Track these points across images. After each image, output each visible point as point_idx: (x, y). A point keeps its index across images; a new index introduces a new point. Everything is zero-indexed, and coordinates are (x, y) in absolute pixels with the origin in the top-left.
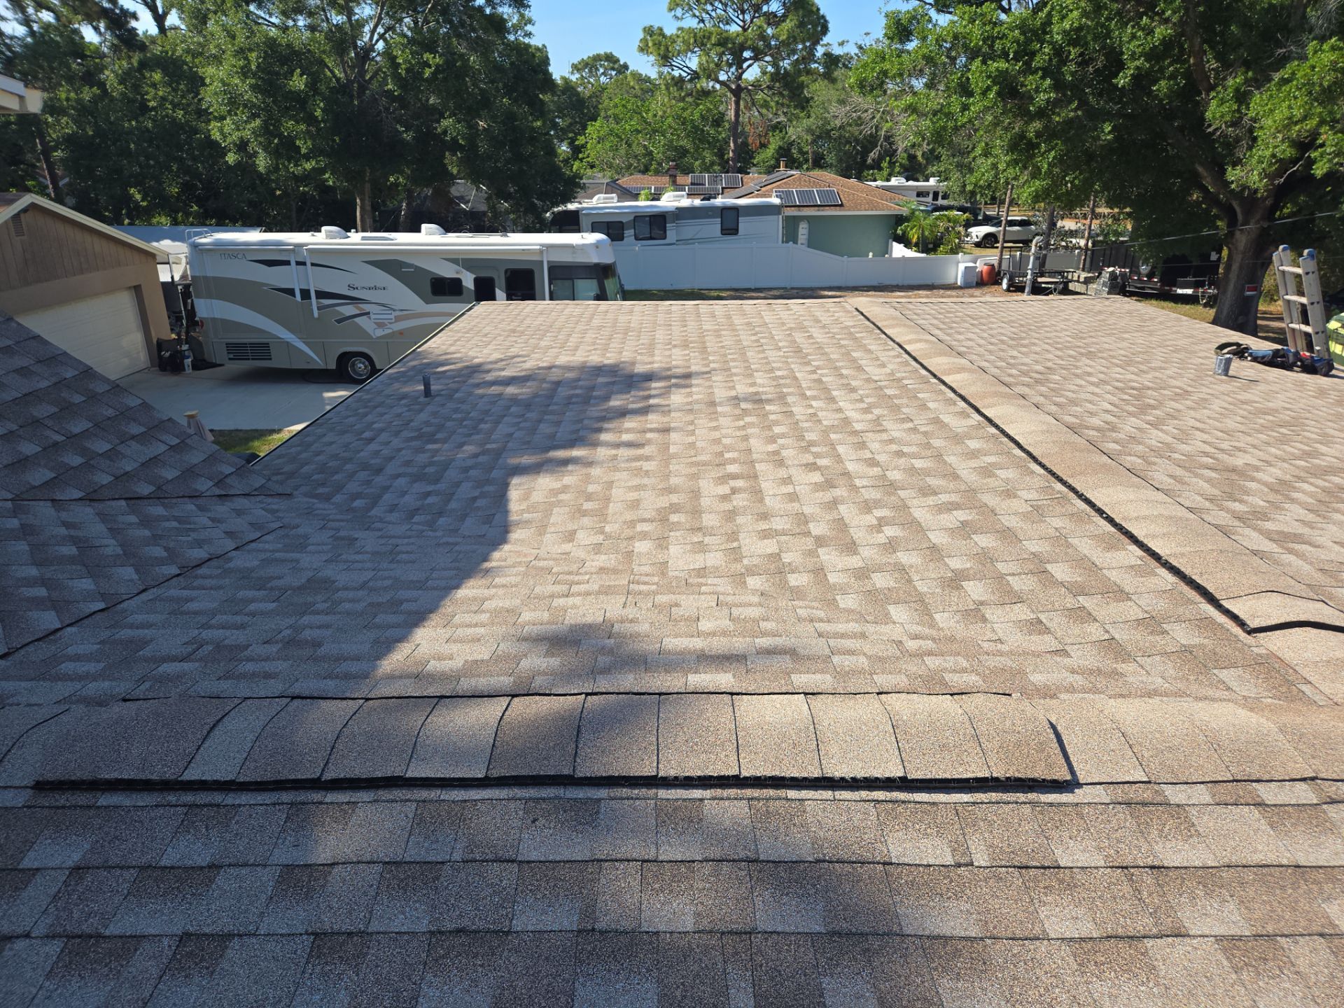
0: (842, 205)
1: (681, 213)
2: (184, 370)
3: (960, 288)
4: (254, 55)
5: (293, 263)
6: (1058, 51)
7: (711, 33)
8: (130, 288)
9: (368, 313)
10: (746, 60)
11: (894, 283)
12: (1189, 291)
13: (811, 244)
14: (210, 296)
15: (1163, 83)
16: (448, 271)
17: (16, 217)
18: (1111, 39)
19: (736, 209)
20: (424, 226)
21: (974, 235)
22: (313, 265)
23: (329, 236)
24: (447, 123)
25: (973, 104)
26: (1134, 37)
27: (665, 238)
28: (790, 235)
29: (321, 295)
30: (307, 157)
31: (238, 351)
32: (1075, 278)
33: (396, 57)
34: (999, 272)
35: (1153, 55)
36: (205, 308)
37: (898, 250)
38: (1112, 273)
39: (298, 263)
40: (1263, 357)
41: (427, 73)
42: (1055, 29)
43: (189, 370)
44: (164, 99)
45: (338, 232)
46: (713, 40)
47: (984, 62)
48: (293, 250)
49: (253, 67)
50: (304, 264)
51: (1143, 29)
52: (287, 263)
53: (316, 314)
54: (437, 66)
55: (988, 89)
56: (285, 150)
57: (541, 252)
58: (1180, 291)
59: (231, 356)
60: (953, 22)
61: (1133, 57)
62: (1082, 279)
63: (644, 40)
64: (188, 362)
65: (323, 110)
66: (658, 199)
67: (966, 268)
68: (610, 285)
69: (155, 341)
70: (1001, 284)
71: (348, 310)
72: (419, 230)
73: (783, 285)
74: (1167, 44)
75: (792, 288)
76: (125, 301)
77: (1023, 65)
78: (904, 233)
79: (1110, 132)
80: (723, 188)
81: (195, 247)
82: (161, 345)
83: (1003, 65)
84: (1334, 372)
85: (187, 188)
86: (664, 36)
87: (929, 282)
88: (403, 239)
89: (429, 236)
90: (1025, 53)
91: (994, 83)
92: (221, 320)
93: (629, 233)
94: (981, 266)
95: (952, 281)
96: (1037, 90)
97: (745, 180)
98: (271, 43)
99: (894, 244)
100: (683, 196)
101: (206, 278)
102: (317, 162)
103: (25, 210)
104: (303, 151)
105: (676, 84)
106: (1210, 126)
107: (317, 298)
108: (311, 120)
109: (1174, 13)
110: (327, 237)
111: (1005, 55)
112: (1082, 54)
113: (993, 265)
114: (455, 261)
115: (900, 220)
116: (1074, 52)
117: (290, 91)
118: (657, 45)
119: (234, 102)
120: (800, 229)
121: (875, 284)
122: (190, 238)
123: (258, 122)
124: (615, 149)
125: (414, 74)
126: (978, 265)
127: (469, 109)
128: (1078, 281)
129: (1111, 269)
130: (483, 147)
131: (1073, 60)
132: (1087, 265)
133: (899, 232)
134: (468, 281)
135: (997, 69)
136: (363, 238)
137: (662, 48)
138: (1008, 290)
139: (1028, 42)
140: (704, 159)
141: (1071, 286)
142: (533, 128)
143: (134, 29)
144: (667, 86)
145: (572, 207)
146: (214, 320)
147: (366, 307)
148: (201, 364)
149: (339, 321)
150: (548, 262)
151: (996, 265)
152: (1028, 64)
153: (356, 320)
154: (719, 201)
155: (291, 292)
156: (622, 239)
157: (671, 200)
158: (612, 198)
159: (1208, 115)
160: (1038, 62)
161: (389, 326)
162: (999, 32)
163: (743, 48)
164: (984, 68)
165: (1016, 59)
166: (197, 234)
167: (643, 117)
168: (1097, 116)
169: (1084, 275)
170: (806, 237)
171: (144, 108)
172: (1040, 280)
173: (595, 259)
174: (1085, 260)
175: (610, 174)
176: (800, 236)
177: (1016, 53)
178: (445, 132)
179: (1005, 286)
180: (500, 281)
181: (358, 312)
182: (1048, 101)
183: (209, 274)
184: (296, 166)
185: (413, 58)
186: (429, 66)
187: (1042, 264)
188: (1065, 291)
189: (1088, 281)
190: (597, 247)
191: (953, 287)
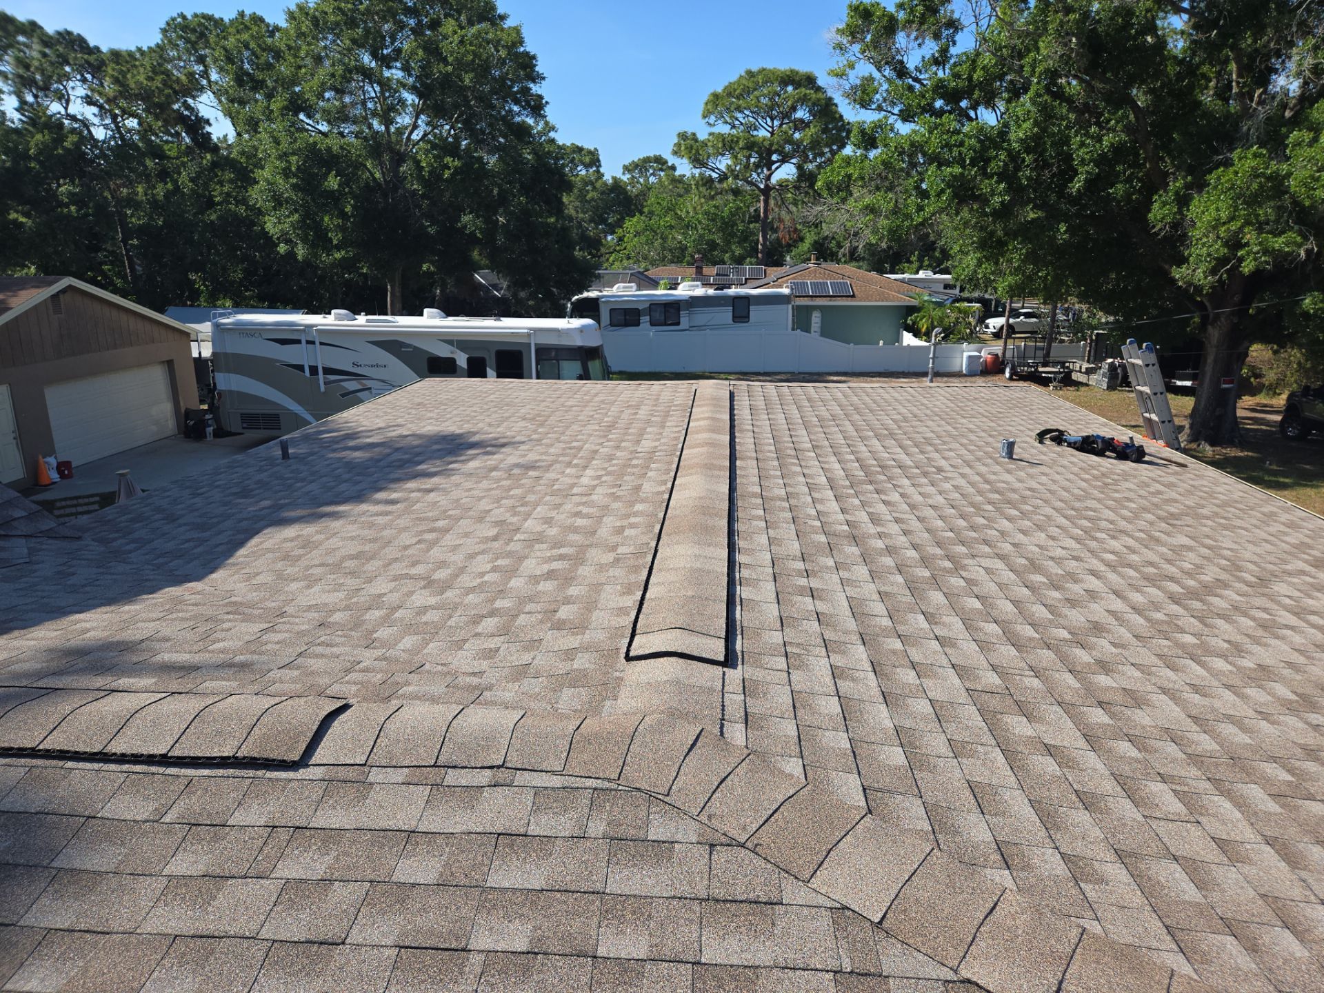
0: (853, 296)
1: (694, 302)
2: (206, 437)
3: (965, 376)
4: (295, 158)
5: (304, 342)
6: (1014, 157)
7: (738, 138)
8: (163, 362)
9: (370, 388)
10: (775, 162)
11: (900, 370)
12: (1188, 383)
13: (824, 333)
14: (229, 371)
15: (1119, 186)
16: (444, 352)
17: (55, 297)
18: (1069, 146)
19: (747, 299)
20: (426, 311)
21: (991, 326)
22: (321, 344)
23: (338, 318)
24: (466, 218)
25: (928, 205)
26: (1082, 144)
27: (678, 324)
28: (801, 323)
29: (328, 371)
30: (338, 248)
31: (251, 421)
32: (1078, 369)
33: (420, 161)
34: (1003, 361)
35: (1101, 161)
36: (225, 381)
37: (908, 339)
38: (1111, 365)
39: (308, 342)
40: (1075, 443)
41: (447, 174)
42: (1012, 136)
43: (210, 438)
44: (228, 194)
45: (346, 315)
46: (741, 144)
47: (939, 167)
48: (304, 330)
49: (293, 169)
50: (313, 343)
51: (1092, 137)
52: (299, 342)
53: (322, 388)
54: (456, 168)
55: (943, 191)
56: (319, 240)
57: (529, 335)
58: (1179, 383)
59: (245, 425)
60: (914, 131)
61: (1083, 161)
62: (1083, 370)
63: (678, 145)
64: (210, 430)
65: (353, 207)
66: (675, 289)
67: (970, 357)
68: (594, 366)
69: (183, 411)
70: (1004, 373)
71: (351, 385)
72: (421, 314)
73: (791, 370)
74: (1118, 149)
75: (800, 373)
76: (157, 375)
77: (979, 170)
78: (914, 323)
79: (1066, 232)
80: (746, 279)
81: (217, 326)
82: (188, 414)
83: (957, 170)
84: (1147, 458)
85: (248, 273)
86: (696, 140)
88: (406, 322)
89: (431, 320)
90: (981, 159)
91: (948, 186)
92: (238, 392)
93: (645, 319)
94: (985, 354)
95: (957, 369)
96: (993, 194)
97: (768, 272)
98: (313, 149)
99: (905, 333)
100: (697, 286)
101: (226, 354)
102: (346, 253)
103: (63, 291)
104: (335, 242)
105: (704, 185)
106: (1154, 227)
107: (324, 374)
108: (343, 215)
109: (1117, 122)
110: (336, 319)
111: (960, 161)
112: (1036, 160)
113: (997, 355)
114: (450, 342)
115: (911, 310)
116: (1028, 159)
117: (325, 191)
118: (691, 148)
119: (278, 201)
120: (813, 318)
121: (882, 370)
122: (215, 317)
123: (296, 216)
124: (650, 243)
125: (436, 175)
126: (982, 354)
127: (487, 209)
128: (1080, 372)
129: (1110, 360)
130: (500, 240)
131: (1028, 166)
132: (1092, 359)
133: (909, 322)
134: (462, 360)
135: (951, 173)
136: (368, 321)
137: (694, 152)
138: (1011, 379)
139: (984, 149)
140: (733, 252)
141: (1075, 376)
142: (547, 224)
143: (209, 134)
144: (697, 185)
145: (593, 294)
146: (231, 392)
147: (368, 383)
148: (220, 433)
149: (343, 395)
150: (536, 344)
151: (1000, 354)
152: (984, 169)
153: (358, 394)
154: (732, 291)
155: (300, 368)
156: (638, 324)
157: (687, 289)
158: (631, 287)
159: (1151, 216)
160: (994, 167)
162: (956, 141)
163: (770, 153)
164: (939, 172)
165: (973, 164)
166: (222, 315)
167: (676, 214)
168: (1054, 215)
169: (1085, 365)
170: (819, 325)
171: (211, 204)
172: (1041, 369)
173: (578, 342)
174: (1090, 351)
175: (644, 265)
176: (813, 325)
177: (971, 159)
178: (465, 227)
179: (1007, 375)
180: (491, 360)
181: (361, 387)
182: (1002, 203)
183: (229, 351)
184: (328, 255)
185: (435, 161)
186: (449, 169)
187: (1048, 355)
188: (1066, 380)
189: (1089, 372)
190: (581, 331)
191: (959, 375)
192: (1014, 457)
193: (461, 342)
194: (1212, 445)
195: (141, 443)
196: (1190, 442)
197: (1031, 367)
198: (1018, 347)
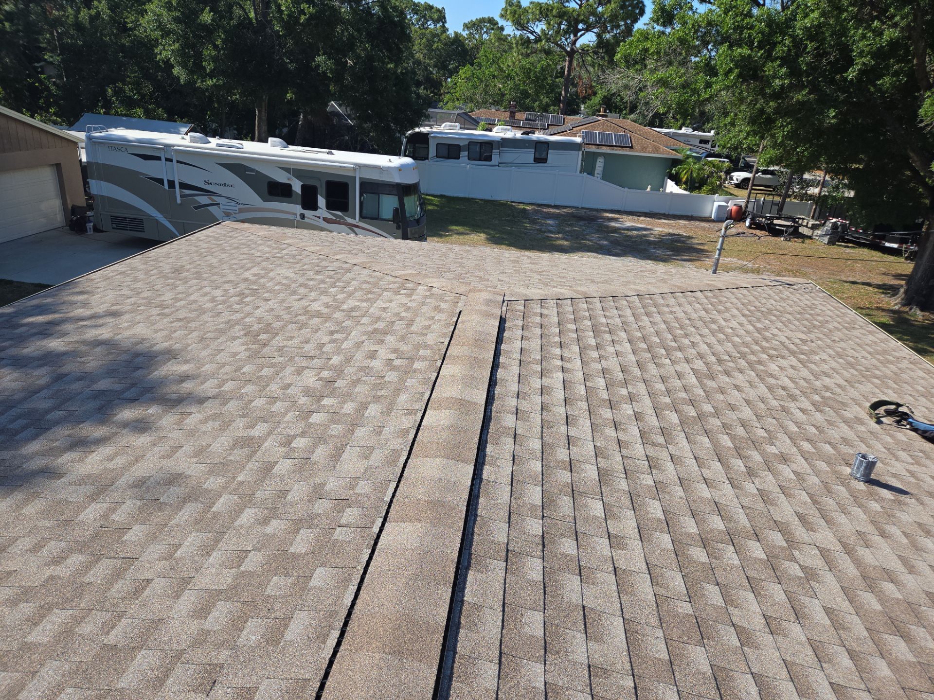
0: (631, 147)
1: (505, 143)
2: (87, 231)
3: (713, 221)
5: (163, 159)
6: (797, 43)
7: (553, 8)
8: (53, 165)
9: (218, 204)
10: (581, 30)
11: (662, 212)
12: (895, 246)
13: (605, 177)
14: (101, 179)
15: (887, 79)
16: (282, 177)
18: (846, 37)
19: (547, 144)
20: (270, 139)
21: (734, 178)
22: (178, 162)
23: (193, 140)
24: (320, 59)
25: (716, 82)
26: (864, 37)
27: (490, 160)
28: (588, 167)
29: (183, 186)
30: (211, 75)
31: (120, 222)
32: (805, 224)
34: (745, 212)
35: (879, 54)
36: (98, 187)
37: (671, 187)
38: (835, 224)
39: (167, 160)
41: (303, 18)
42: (798, 25)
43: (90, 232)
45: (200, 138)
46: (555, 12)
47: (730, 47)
48: (163, 149)
50: (171, 160)
51: (874, 31)
52: (159, 158)
53: (179, 200)
54: (311, 14)
55: (731, 71)
56: (196, 69)
57: (354, 169)
58: (887, 244)
59: (115, 226)
60: (711, 11)
61: (861, 54)
62: (810, 225)
63: (505, 10)
64: (90, 225)
65: (223, 40)
66: (490, 130)
67: (719, 206)
68: (410, 200)
69: (70, 207)
70: (745, 222)
71: (203, 200)
72: (266, 142)
73: (576, 205)
74: (894, 44)
75: (582, 208)
76: (47, 176)
77: (765, 52)
78: (677, 173)
79: (834, 117)
80: (549, 125)
81: (88, 137)
82: (75, 210)
83: (746, 51)
86: (520, 7)
87: (690, 214)
88: (250, 148)
89: (273, 148)
90: (768, 42)
91: (736, 66)
92: (108, 197)
93: (464, 154)
94: (731, 206)
95: (707, 215)
96: (774, 77)
97: (566, 120)
99: (669, 180)
100: (509, 130)
101: (97, 164)
102: (218, 81)
104: (208, 71)
105: (522, 44)
106: (922, 121)
107: (180, 188)
109: (902, 18)
111: (750, 44)
112: (816, 49)
113: (741, 206)
114: (287, 170)
115: (675, 162)
116: (810, 46)
118: (514, 13)
119: (164, 31)
120: (598, 160)
121: (647, 211)
122: (88, 130)
124: (476, 88)
125: (294, 19)
126: (729, 204)
127: (337, 51)
128: (806, 226)
129: (834, 220)
130: (348, 80)
131: (809, 52)
132: (817, 216)
133: (673, 172)
134: (297, 187)
135: (740, 54)
136: (218, 145)
137: (517, 16)
138: (750, 227)
139: (772, 33)
140: (541, 101)
141: (802, 230)
142: (388, 70)
144: (517, 44)
145: (424, 130)
146: (102, 197)
147: (217, 199)
149: (196, 208)
150: (360, 178)
152: (769, 53)
153: (209, 208)
154: (538, 136)
155: (161, 181)
156: (458, 158)
157: (498, 133)
158: (456, 126)
159: (921, 112)
160: (780, 50)
161: (234, 215)
162: (747, 24)
163: (577, 22)
164: (729, 52)
165: (760, 47)
166: (96, 129)
167: (499, 66)
168: (825, 101)
169: (812, 222)
170: (601, 169)
172: (775, 222)
173: (397, 179)
174: (815, 209)
175: (470, 106)
176: (597, 168)
177: (759, 42)
178: (318, 66)
179: (747, 224)
180: (322, 189)
181: (211, 202)
182: (782, 86)
183: (100, 161)
184: (202, 81)
185: (293, 6)
186: (305, 14)
187: (781, 209)
188: (795, 233)
189: (814, 227)
190: (400, 170)
191: (707, 220)
193: (298, 171)
194: (922, 310)
195: (30, 233)
196: (904, 305)
197: (768, 220)
198: (759, 201)
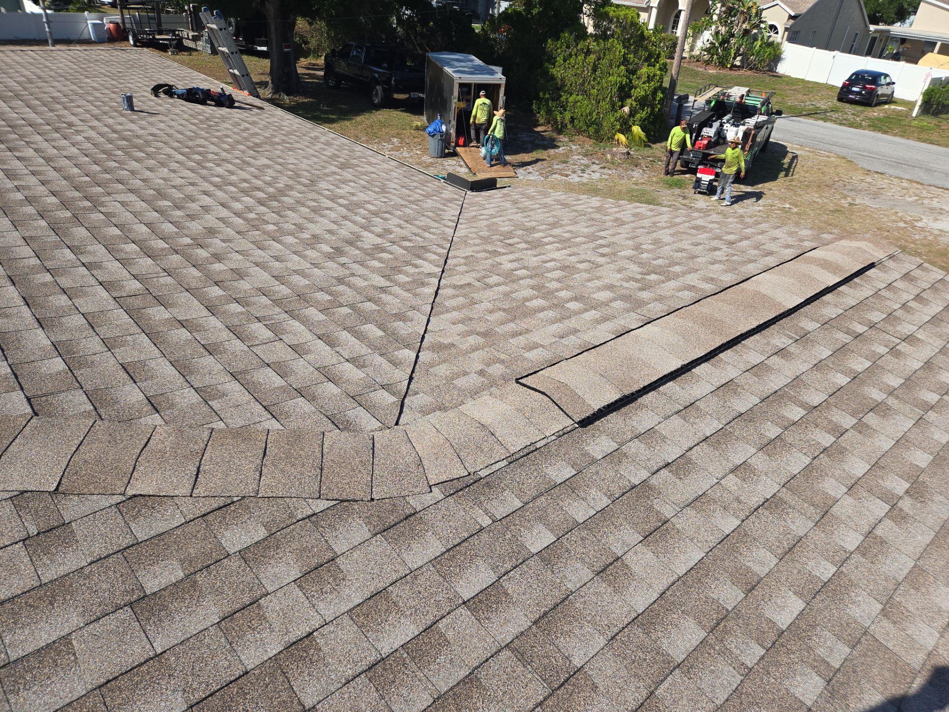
3: (95, 42)
11: (31, 37)
12: (265, 49)
32: (186, 36)
34: (124, 29)
37: (29, 6)
40: (182, 95)
58: (259, 48)
62: (191, 37)
67: (94, 25)
70: (128, 40)
84: (236, 104)
87: (65, 37)
94: (107, 23)
95: (85, 35)
113: (117, 23)
126: (105, 22)
128: (189, 39)
132: (194, 28)
138: (135, 45)
141: (185, 43)
151: (119, 21)
169: (191, 34)
172: (157, 37)
174: (191, 21)
179: (132, 42)
187: (159, 24)
188: (179, 47)
189: (195, 39)
191: (87, 42)
192: (136, 109)
194: (288, 95)
196: (274, 93)
197: (149, 34)
198: (134, 16)
